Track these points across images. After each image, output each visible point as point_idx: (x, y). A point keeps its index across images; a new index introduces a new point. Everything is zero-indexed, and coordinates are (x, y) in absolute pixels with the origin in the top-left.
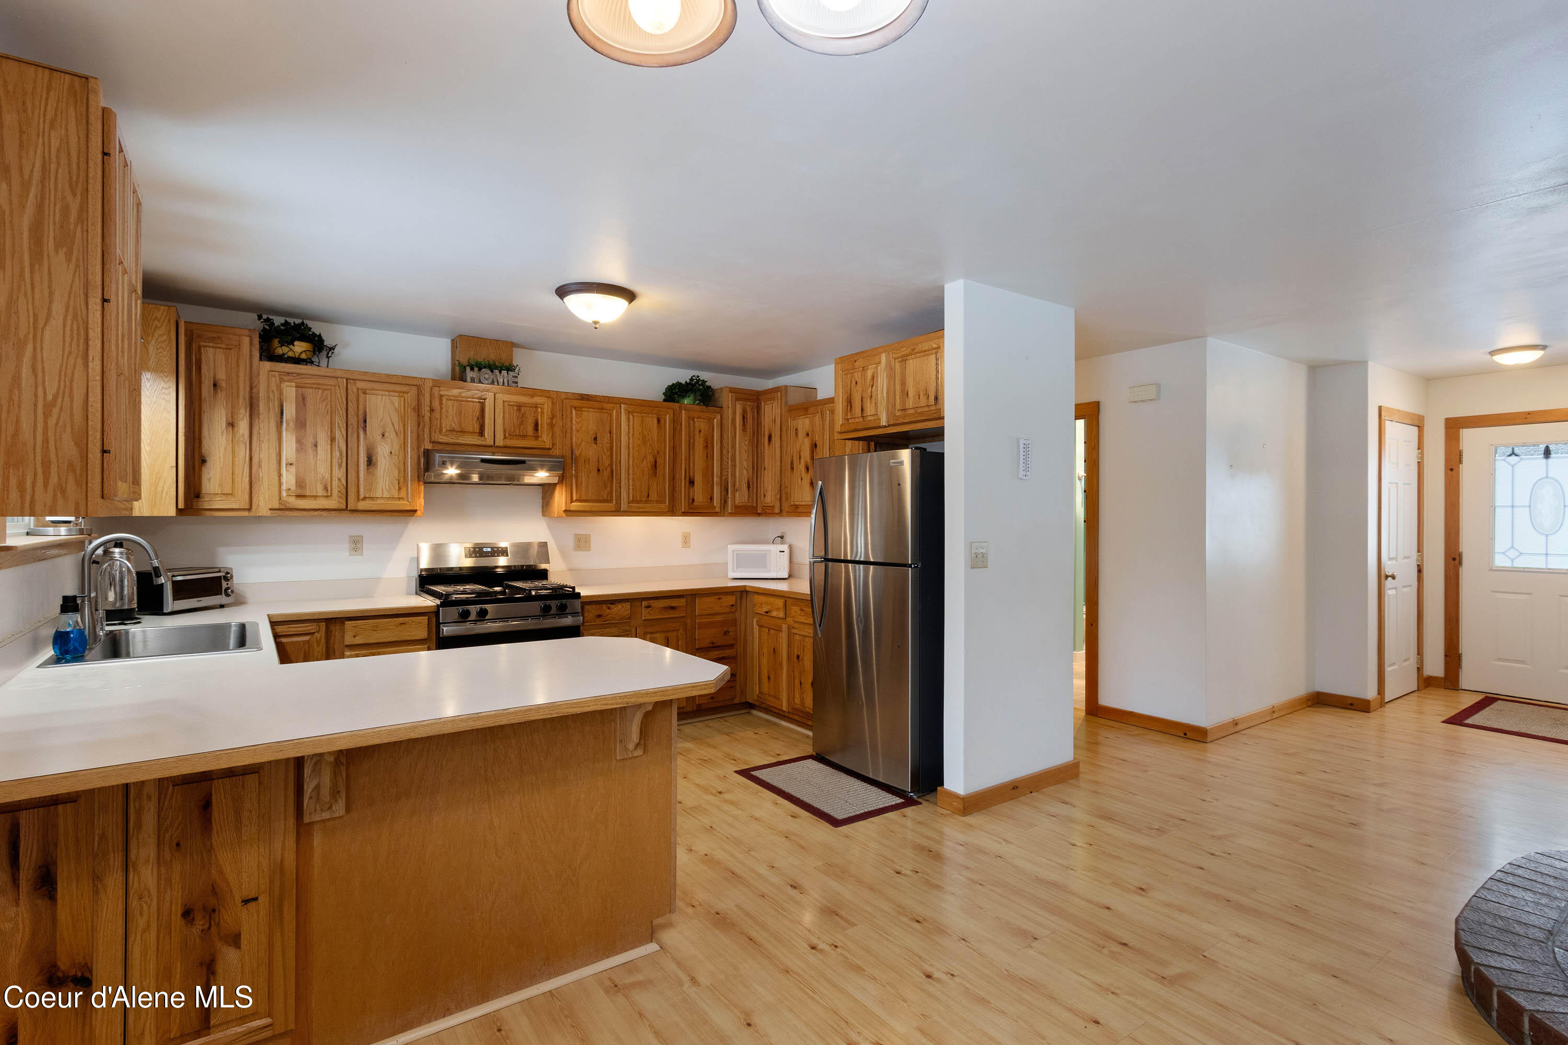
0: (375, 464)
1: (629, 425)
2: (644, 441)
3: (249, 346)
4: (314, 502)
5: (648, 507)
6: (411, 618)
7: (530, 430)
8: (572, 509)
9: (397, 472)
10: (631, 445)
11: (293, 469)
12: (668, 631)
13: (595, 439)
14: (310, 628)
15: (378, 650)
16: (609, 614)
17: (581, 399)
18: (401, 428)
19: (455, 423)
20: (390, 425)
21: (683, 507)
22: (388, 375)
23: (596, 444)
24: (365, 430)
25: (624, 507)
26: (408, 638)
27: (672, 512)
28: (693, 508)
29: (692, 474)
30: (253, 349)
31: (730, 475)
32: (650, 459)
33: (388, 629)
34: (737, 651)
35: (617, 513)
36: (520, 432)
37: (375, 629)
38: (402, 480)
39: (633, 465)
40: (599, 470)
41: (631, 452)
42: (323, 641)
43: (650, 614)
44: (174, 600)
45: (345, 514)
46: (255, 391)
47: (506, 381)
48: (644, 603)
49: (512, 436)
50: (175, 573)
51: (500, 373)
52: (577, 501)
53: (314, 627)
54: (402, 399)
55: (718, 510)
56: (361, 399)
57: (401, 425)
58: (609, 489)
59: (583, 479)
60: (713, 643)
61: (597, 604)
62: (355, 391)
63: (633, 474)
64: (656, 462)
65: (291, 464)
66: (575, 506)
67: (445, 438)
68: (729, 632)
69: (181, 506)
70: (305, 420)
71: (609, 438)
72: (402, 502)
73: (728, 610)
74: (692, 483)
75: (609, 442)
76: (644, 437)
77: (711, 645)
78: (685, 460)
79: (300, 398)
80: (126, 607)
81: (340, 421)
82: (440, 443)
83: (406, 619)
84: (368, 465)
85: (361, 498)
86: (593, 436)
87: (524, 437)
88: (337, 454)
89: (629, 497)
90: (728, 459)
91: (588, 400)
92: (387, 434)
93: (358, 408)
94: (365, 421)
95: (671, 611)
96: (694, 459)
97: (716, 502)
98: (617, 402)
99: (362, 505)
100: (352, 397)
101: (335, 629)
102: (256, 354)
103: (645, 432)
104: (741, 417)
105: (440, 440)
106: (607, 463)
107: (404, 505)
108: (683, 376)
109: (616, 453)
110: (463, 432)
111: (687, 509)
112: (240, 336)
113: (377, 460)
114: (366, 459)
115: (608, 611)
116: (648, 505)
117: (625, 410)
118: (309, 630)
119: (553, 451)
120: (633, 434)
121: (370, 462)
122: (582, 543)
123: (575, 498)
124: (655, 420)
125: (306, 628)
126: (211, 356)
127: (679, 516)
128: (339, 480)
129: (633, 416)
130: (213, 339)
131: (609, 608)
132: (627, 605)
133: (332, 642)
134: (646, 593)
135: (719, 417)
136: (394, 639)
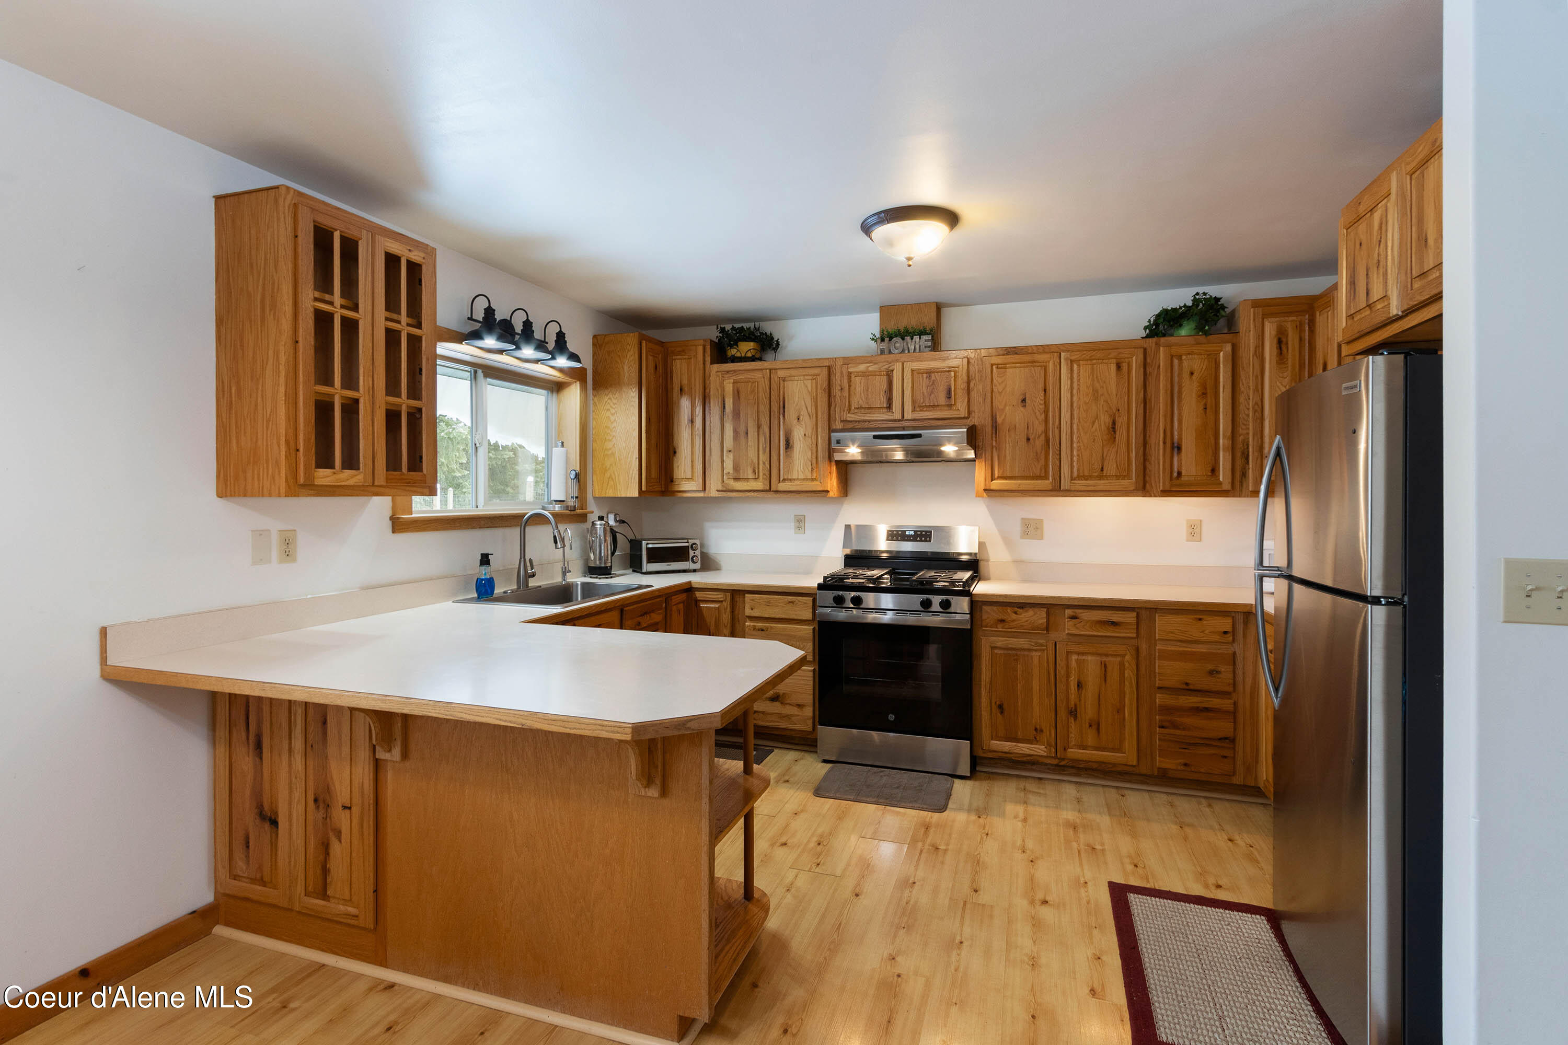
0: (792, 447)
1: (1072, 379)
2: (1096, 396)
3: (701, 353)
4: (745, 484)
5: (1101, 484)
6: (797, 598)
7: (942, 400)
8: (993, 487)
9: (810, 454)
10: (1075, 405)
11: (731, 455)
12: (1107, 655)
13: (1024, 401)
14: (719, 596)
15: (772, 625)
16: (1014, 621)
17: (1007, 354)
18: (814, 411)
19: (862, 400)
20: (804, 408)
21: (1161, 484)
22: (804, 360)
23: (1025, 406)
24: (784, 416)
25: (1065, 484)
26: (796, 617)
27: (1144, 488)
28: (1180, 485)
29: (1176, 437)
30: (706, 355)
31: (1251, 434)
32: (1105, 419)
33: (777, 606)
34: (1235, 704)
35: (1055, 493)
36: (929, 403)
37: (768, 604)
38: (814, 461)
39: (1078, 429)
40: (1028, 439)
41: (1075, 412)
42: (729, 609)
43: (1077, 628)
44: (647, 563)
45: (770, 495)
46: (707, 391)
47: (917, 346)
48: (1068, 612)
49: (922, 408)
50: (649, 542)
51: (912, 339)
52: (999, 478)
53: (722, 596)
54: (814, 381)
55: (1227, 486)
56: (782, 385)
57: (814, 408)
58: (1042, 462)
59: (1007, 452)
60: (1187, 684)
61: (1000, 606)
62: (776, 379)
63: (1078, 442)
64: (1114, 423)
65: (730, 451)
66: (997, 484)
67: (853, 416)
68: (1218, 672)
69: (644, 489)
70: (739, 410)
71: (1042, 398)
72: (815, 483)
73: (1216, 638)
74: (1177, 448)
75: (1042, 402)
76: (1095, 391)
77: (1185, 687)
78: (1165, 416)
79: (736, 392)
80: (603, 565)
81: (764, 409)
82: (849, 421)
83: (794, 598)
84: (786, 449)
85: (781, 479)
86: (1021, 397)
87: (934, 407)
88: (762, 439)
89: (1072, 472)
90: (1248, 409)
91: (1016, 353)
92: (801, 418)
93: (779, 395)
94: (784, 407)
95: (1112, 628)
96: (1180, 415)
97: (1224, 475)
98: (1055, 350)
99: (783, 486)
100: (774, 386)
101: (738, 598)
102: (708, 359)
103: (1097, 385)
104: (1275, 341)
105: (849, 419)
106: (1041, 428)
107: (816, 486)
108: (1180, 297)
109: (1054, 417)
110: (870, 409)
111: (1168, 484)
112: (696, 346)
113: (793, 443)
114: (785, 443)
115: (1014, 616)
116: (1102, 482)
117: (1066, 359)
118: (718, 598)
119: (971, 420)
120: (1079, 389)
121: (788, 445)
122: (1032, 529)
123: (996, 475)
124: (1113, 367)
125: (716, 597)
126: (678, 366)
127: (1155, 496)
128: (764, 463)
129: (1079, 365)
130: (679, 353)
131: (1016, 613)
132: (1042, 613)
133: (736, 612)
134: (1069, 598)
135: (1228, 348)
136: (783, 616)
